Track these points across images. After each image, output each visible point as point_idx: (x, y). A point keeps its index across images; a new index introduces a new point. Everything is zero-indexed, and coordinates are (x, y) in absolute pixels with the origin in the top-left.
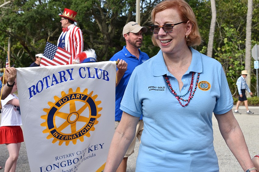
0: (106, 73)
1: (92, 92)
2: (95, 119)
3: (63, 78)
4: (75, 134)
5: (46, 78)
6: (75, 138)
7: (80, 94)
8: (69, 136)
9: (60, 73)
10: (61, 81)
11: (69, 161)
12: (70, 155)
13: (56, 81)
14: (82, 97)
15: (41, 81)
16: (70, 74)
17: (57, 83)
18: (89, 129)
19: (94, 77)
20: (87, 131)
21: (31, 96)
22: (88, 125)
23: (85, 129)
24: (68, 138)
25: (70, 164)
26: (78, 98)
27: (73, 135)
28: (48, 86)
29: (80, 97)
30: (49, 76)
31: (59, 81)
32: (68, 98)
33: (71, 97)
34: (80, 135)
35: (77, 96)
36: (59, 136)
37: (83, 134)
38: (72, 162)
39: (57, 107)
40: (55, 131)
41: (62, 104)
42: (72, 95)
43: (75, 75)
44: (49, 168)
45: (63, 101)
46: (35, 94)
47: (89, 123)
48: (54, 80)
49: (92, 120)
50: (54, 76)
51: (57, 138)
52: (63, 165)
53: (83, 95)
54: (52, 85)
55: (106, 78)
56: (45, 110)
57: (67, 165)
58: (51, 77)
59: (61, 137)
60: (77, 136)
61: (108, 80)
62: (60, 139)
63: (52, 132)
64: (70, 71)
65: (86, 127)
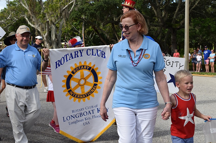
0: (103, 53)
1: (94, 65)
2: (97, 84)
3: (76, 55)
4: (84, 95)
5: (66, 55)
6: (84, 97)
7: (87, 66)
8: (80, 95)
9: (75, 52)
10: (75, 57)
11: (81, 114)
12: (81, 110)
13: (72, 57)
15: (63, 57)
16: (81, 53)
18: (93, 91)
19: (95, 55)
20: (92, 93)
21: (57, 67)
24: (80, 97)
25: (81, 115)
26: (85, 69)
28: (67, 61)
29: (87, 68)
30: (68, 54)
32: (79, 68)
33: (81, 68)
34: (88, 96)
35: (85, 67)
36: (73, 94)
38: (83, 114)
39: (72, 74)
40: (71, 90)
41: (75, 72)
42: (81, 66)
43: (84, 53)
44: (68, 118)
45: (76, 70)
46: (59, 66)
47: (93, 87)
49: (95, 85)
50: (71, 54)
51: (72, 95)
52: (77, 116)
54: (70, 59)
55: (104, 56)
56: (65, 76)
57: (80, 116)
58: (69, 54)
59: (75, 95)
62: (74, 96)
63: (69, 91)
64: (82, 51)
65: (91, 90)
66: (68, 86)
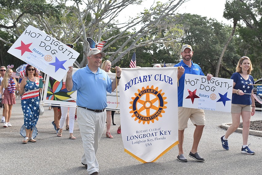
0: (170, 80)
1: (161, 90)
2: (162, 109)
3: (145, 79)
4: (149, 117)
5: (135, 78)
6: (149, 120)
7: (153, 90)
8: (145, 118)
9: (144, 76)
10: (144, 81)
11: (144, 135)
12: (145, 131)
13: (141, 80)
14: (154, 92)
15: (132, 80)
16: (150, 78)
17: (141, 82)
18: (158, 115)
19: (163, 81)
20: (157, 116)
21: (126, 89)
22: (157, 112)
23: (155, 114)
24: (145, 119)
25: (144, 136)
26: (151, 92)
27: (148, 118)
28: (135, 84)
29: (153, 92)
30: (137, 78)
31: (142, 81)
32: (145, 91)
33: (147, 91)
34: (152, 119)
35: (151, 91)
36: (139, 116)
37: (154, 118)
38: (146, 135)
39: (139, 96)
40: (136, 112)
41: (142, 94)
42: (148, 90)
43: (152, 78)
44: (132, 138)
45: (142, 93)
46: (128, 88)
47: (158, 111)
48: (140, 80)
49: (160, 109)
50: (140, 77)
51: (138, 117)
52: (140, 137)
53: (155, 91)
54: (138, 83)
55: (171, 83)
56: (132, 98)
57: (143, 137)
58: (139, 78)
59: (140, 117)
60: (150, 118)
61: (172, 84)
62: (139, 118)
63: (135, 113)
64: (150, 76)
65: (156, 113)
66: (134, 107)
